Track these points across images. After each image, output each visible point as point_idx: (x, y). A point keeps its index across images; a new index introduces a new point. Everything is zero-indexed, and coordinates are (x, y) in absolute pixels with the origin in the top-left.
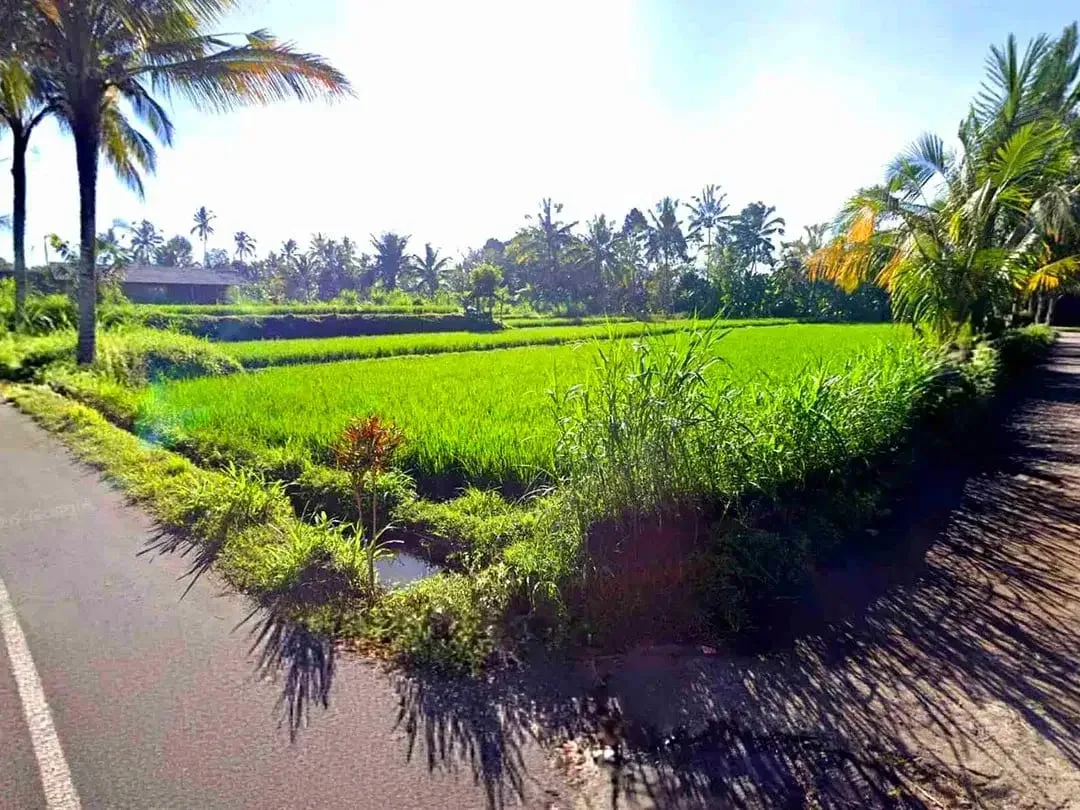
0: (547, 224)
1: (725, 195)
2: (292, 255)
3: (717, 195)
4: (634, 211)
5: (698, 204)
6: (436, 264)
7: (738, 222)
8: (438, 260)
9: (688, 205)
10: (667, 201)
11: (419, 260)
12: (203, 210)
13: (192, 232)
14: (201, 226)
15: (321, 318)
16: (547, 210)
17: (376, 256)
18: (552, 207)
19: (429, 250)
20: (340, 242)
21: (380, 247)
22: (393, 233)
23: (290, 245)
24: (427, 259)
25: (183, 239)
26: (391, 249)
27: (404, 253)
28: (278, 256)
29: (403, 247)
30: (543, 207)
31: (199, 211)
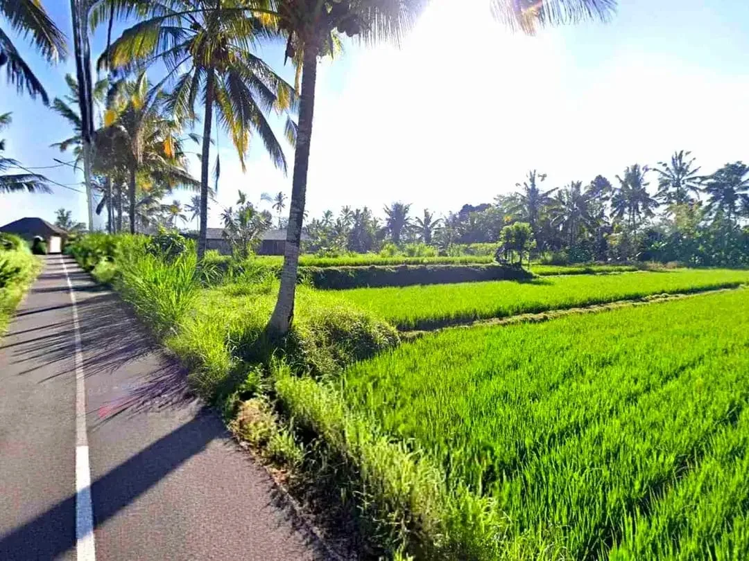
0: (533, 191)
1: (694, 159)
2: (329, 220)
3: (685, 159)
4: (599, 178)
5: (665, 168)
6: (431, 223)
7: (712, 181)
8: (433, 221)
9: (655, 170)
10: (635, 167)
11: (419, 221)
12: (280, 194)
13: (273, 207)
14: (278, 204)
15: (396, 269)
16: (532, 180)
17: (387, 219)
18: (536, 176)
19: (426, 214)
20: (362, 211)
21: (390, 213)
22: (399, 203)
23: (328, 214)
24: (425, 220)
25: (268, 212)
26: (398, 213)
27: (407, 215)
28: (320, 221)
29: (407, 212)
30: (530, 177)
31: (278, 194)
